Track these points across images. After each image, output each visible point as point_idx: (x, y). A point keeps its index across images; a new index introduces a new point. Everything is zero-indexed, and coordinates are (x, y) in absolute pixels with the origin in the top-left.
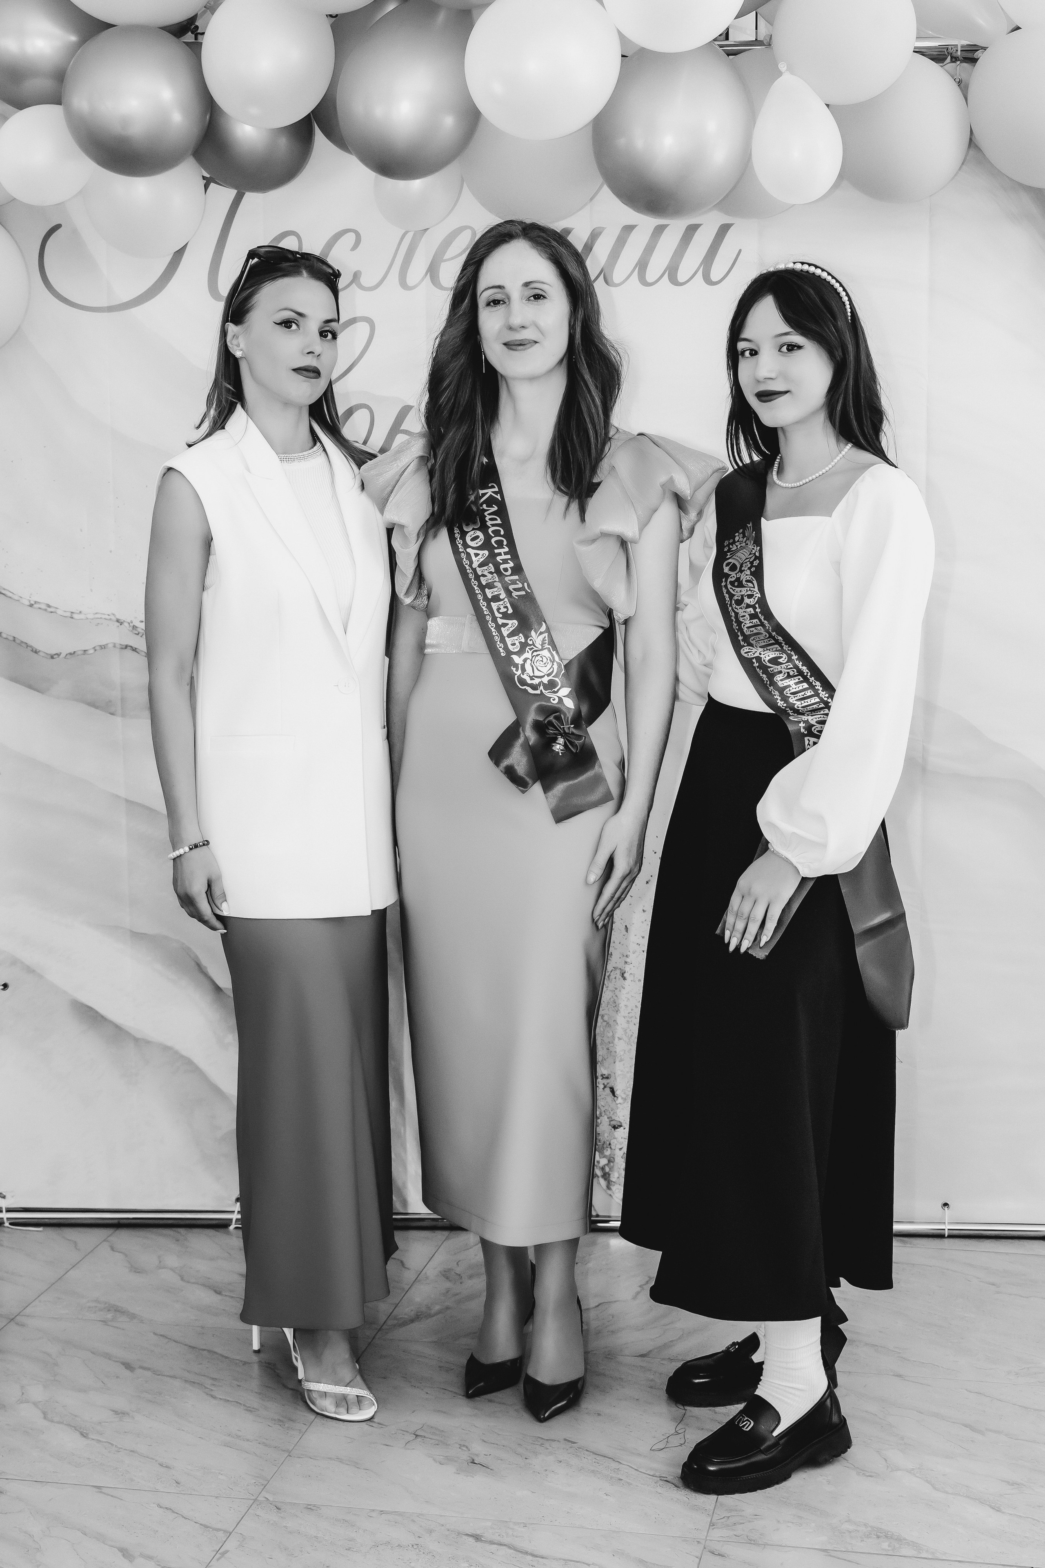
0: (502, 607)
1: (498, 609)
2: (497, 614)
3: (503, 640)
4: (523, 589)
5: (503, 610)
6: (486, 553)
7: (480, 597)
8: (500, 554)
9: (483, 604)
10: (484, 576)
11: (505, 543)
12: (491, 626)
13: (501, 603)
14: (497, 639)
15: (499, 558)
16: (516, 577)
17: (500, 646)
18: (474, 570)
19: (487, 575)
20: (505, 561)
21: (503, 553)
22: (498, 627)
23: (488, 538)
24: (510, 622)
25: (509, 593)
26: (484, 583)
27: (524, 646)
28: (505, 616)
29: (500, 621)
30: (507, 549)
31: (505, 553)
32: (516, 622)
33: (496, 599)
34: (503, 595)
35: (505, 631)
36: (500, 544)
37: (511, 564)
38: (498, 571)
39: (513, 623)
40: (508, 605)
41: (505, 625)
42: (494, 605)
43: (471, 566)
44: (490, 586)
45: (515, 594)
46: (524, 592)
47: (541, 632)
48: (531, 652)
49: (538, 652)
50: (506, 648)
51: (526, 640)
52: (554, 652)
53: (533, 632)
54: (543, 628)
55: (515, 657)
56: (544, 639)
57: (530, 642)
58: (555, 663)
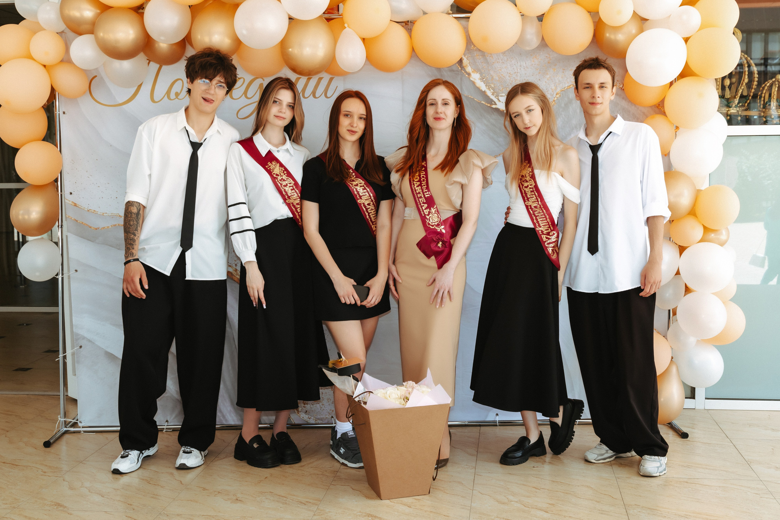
0: (422, 200)
1: (421, 201)
2: (421, 203)
3: (423, 211)
4: (429, 194)
5: (423, 201)
6: (419, 183)
7: (416, 197)
8: (423, 183)
9: (417, 199)
10: (417, 190)
11: (425, 180)
12: (419, 206)
13: (422, 199)
14: (421, 210)
15: (422, 185)
16: (427, 190)
17: (422, 212)
18: (415, 188)
19: (418, 189)
20: (424, 185)
21: (424, 183)
23: (420, 178)
24: (425, 205)
25: (424, 196)
26: (417, 192)
27: (429, 212)
28: (424, 203)
29: (422, 205)
30: (425, 182)
31: (425, 183)
32: (427, 205)
33: (421, 197)
34: (423, 196)
35: (424, 208)
36: (424, 180)
37: (426, 186)
38: (422, 189)
39: (426, 205)
40: (424, 199)
41: (423, 206)
42: (420, 199)
43: (414, 187)
44: (419, 193)
45: (426, 196)
46: (429, 195)
47: (435, 208)
48: (431, 214)
49: (434, 215)
50: (424, 213)
51: (430, 211)
52: (439, 215)
53: (432, 208)
54: (435, 207)
55: (427, 216)
56: (435, 211)
57: (431, 211)
58: (439, 218)
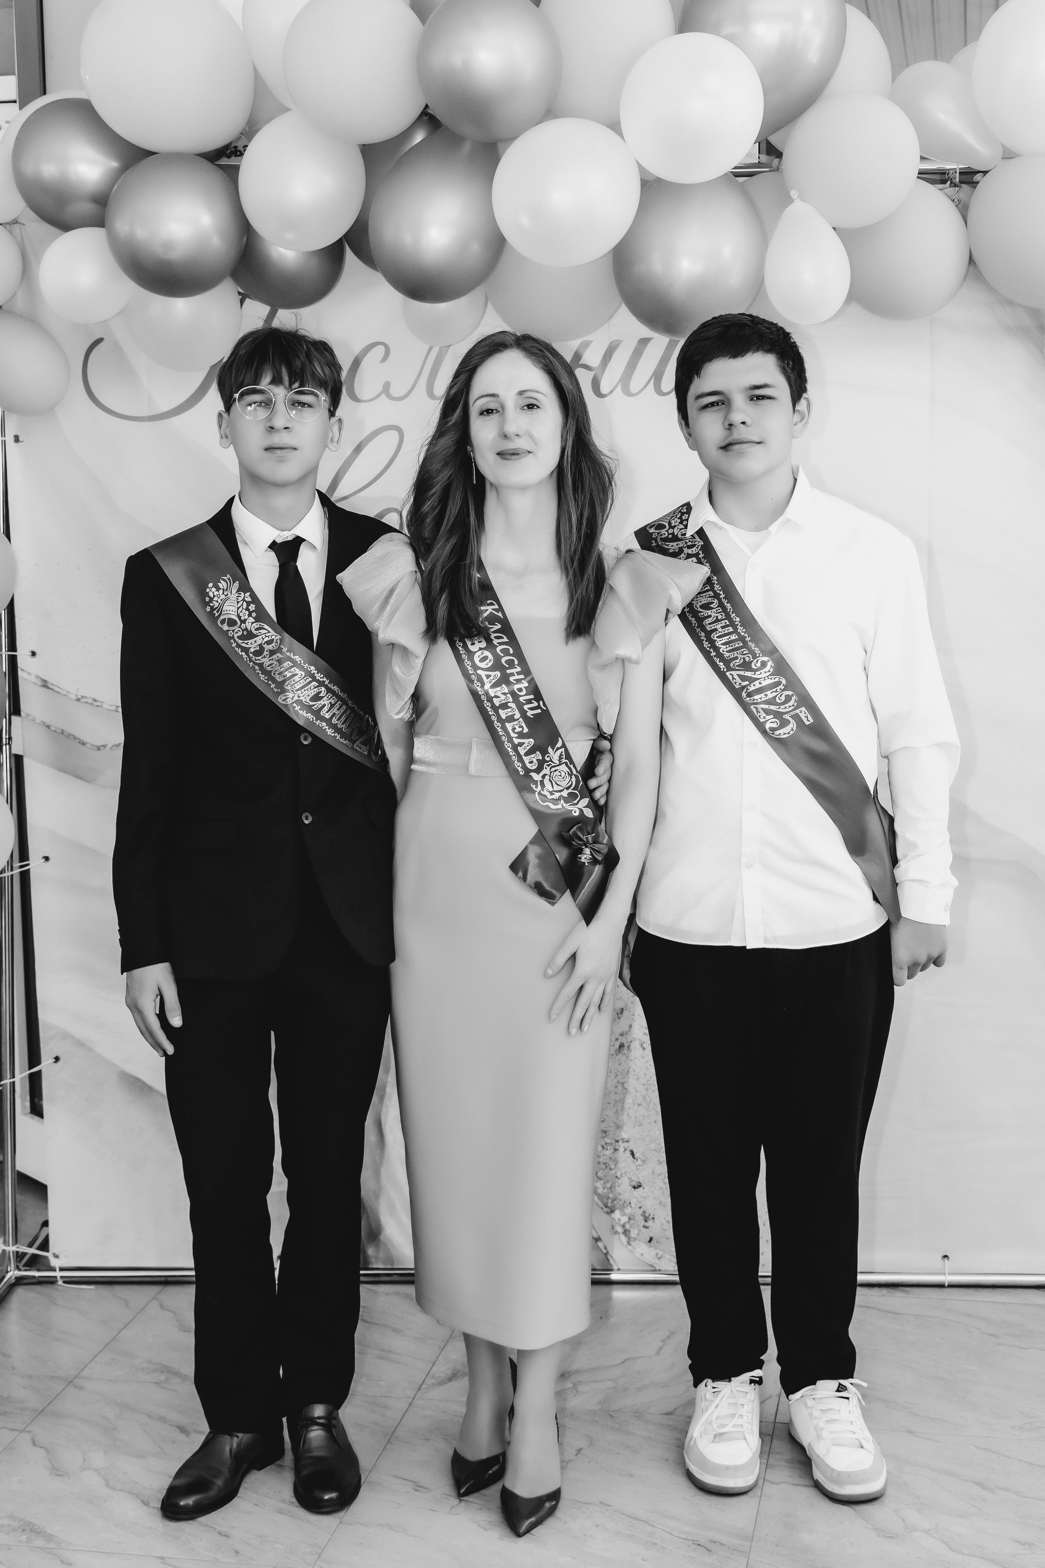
0: (517, 727)
1: (514, 729)
2: (513, 735)
3: (520, 759)
4: (539, 707)
5: (518, 730)
6: (498, 673)
7: (494, 718)
9: (498, 725)
10: (497, 697)
11: (518, 665)
12: (508, 746)
13: (516, 723)
14: (514, 758)
15: (511, 679)
16: (531, 696)
17: (518, 765)
18: (486, 692)
19: (500, 696)
20: (519, 681)
21: (515, 674)
22: (515, 747)
23: (497, 658)
24: (526, 741)
25: (523, 713)
26: (497, 704)
27: (541, 763)
28: (521, 735)
29: (516, 741)
30: (519, 669)
31: (518, 672)
32: (532, 740)
33: (511, 719)
34: (517, 715)
35: (522, 751)
36: (512, 665)
37: (526, 684)
38: (511, 692)
39: (529, 742)
40: (523, 725)
41: (521, 744)
42: (509, 726)
43: (483, 689)
44: (504, 707)
45: (530, 713)
46: (539, 711)
47: (558, 749)
48: (548, 768)
49: (556, 768)
50: (524, 767)
51: (543, 756)
52: (571, 766)
53: (550, 749)
54: (559, 744)
55: (533, 775)
56: (561, 755)
57: (548, 759)
58: (573, 777)
